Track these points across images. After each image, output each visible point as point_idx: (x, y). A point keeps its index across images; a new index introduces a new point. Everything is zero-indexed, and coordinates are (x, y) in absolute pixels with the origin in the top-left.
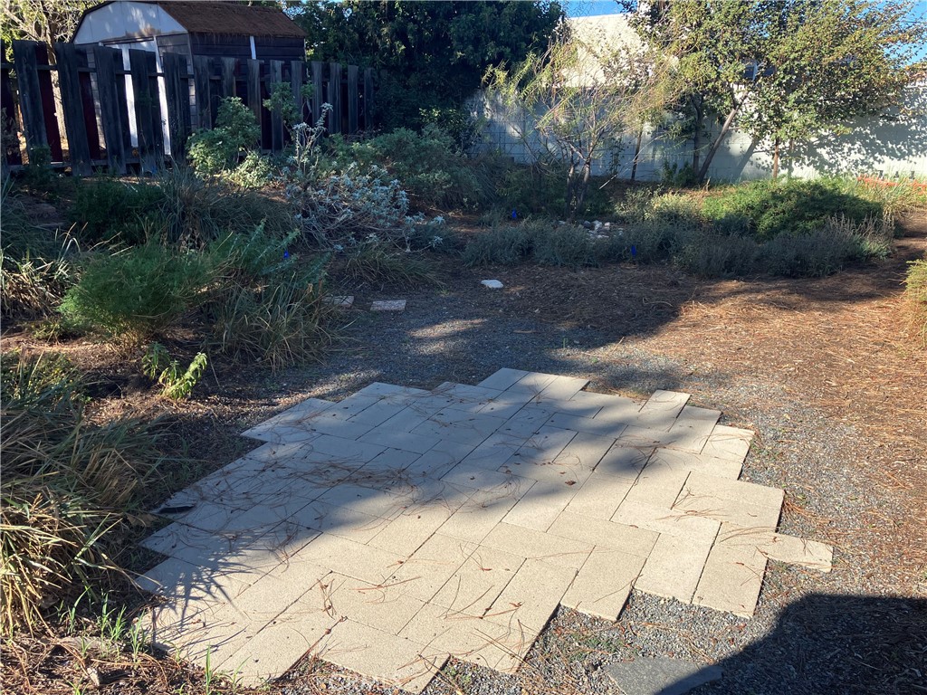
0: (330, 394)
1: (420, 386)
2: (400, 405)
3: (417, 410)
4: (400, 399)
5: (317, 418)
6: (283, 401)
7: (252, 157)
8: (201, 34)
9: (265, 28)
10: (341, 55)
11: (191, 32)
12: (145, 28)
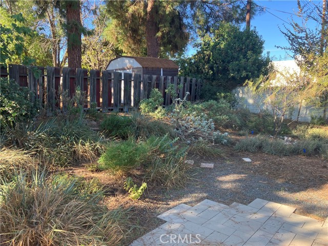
0: (189, 203)
1: (224, 203)
2: (217, 211)
3: (224, 214)
4: (217, 208)
5: (185, 213)
6: (172, 203)
7: (160, 108)
8: (146, 68)
9: (166, 66)
10: (190, 74)
11: (143, 67)
12: (128, 65)
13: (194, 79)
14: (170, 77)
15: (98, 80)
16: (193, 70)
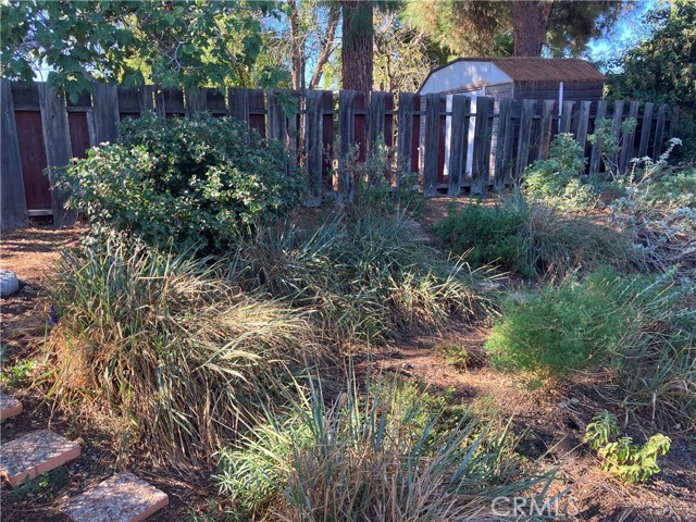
7: (574, 184)
8: (524, 82)
9: (573, 75)
10: (636, 93)
11: (516, 82)
12: (476, 80)
13: (649, 106)
14: (587, 104)
15: (417, 117)
16: (644, 84)
